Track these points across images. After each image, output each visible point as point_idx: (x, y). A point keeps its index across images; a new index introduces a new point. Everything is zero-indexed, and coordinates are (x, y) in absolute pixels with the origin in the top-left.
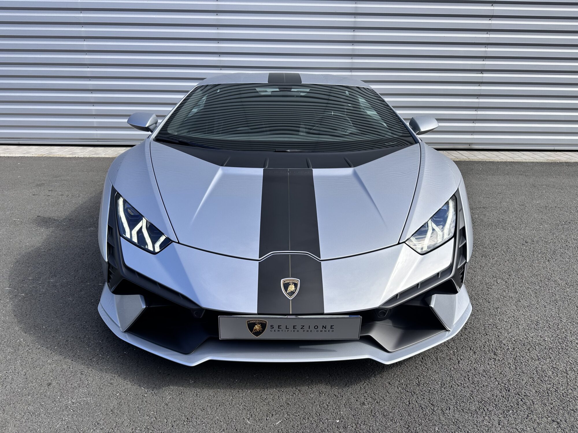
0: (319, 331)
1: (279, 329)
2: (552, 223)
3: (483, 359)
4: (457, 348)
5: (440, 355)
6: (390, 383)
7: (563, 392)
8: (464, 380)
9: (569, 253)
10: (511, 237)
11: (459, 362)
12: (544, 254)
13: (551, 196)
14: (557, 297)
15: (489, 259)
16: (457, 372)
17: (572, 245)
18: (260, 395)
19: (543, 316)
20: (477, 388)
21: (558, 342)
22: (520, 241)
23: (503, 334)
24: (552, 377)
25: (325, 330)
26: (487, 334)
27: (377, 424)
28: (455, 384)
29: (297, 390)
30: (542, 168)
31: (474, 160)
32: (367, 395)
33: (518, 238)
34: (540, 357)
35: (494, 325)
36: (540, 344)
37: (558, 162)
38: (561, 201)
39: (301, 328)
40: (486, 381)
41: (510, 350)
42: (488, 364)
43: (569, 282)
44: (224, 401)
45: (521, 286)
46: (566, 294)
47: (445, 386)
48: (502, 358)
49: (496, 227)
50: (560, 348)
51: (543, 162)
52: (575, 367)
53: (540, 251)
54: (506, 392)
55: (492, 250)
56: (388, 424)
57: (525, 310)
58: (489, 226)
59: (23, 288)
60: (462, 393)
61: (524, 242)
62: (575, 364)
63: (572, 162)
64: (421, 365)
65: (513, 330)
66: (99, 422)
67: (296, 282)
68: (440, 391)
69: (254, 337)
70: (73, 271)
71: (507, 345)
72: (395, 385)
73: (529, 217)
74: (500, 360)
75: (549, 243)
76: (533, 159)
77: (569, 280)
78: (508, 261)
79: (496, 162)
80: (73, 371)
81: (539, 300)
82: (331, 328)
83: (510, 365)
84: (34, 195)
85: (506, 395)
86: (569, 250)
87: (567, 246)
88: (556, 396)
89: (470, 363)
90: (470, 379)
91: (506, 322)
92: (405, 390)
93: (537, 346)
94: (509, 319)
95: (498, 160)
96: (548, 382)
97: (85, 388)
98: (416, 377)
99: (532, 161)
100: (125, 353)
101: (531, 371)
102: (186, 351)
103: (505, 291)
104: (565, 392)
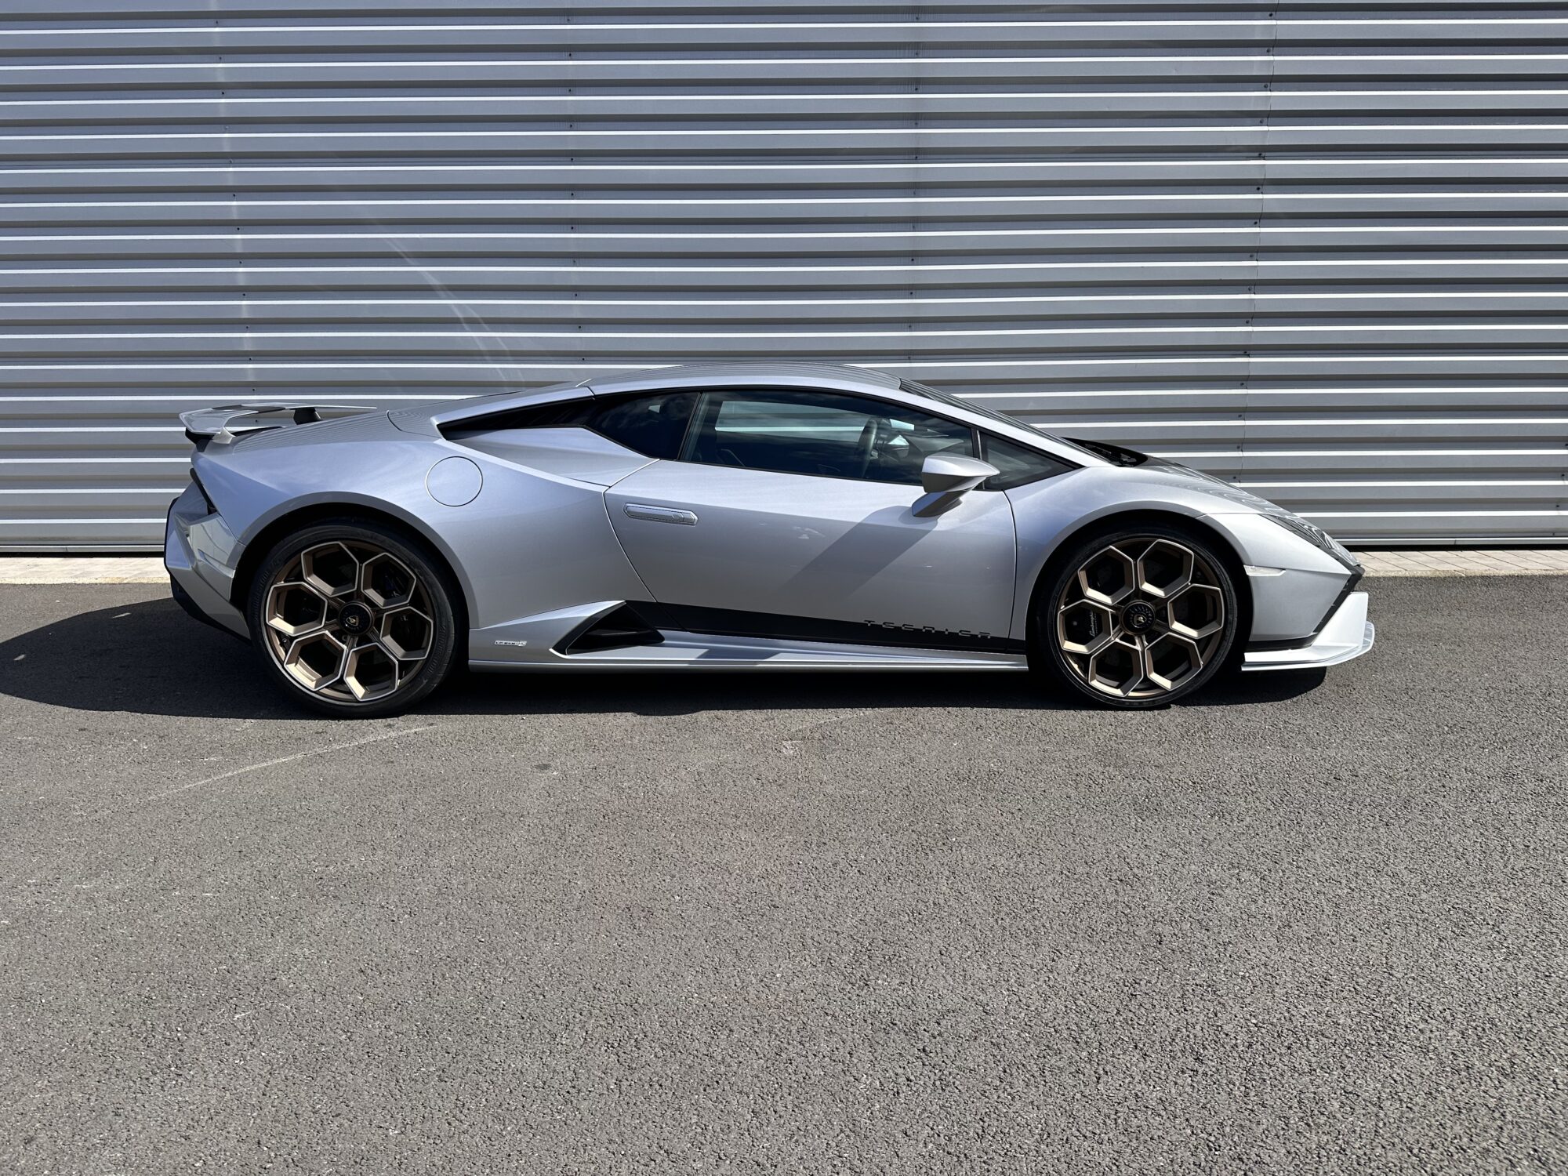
2: (1415, 729)
3: (1163, 1072)
4: (1101, 1044)
5: (1053, 1062)
6: (906, 1134)
7: (1361, 1152)
8: (1105, 1123)
9: (1445, 804)
10: (1298, 766)
11: (1099, 1079)
12: (1379, 808)
13: (1425, 662)
14: (1392, 914)
15: (1228, 823)
17: (1458, 785)
18: (562, 1165)
19: (1345, 963)
20: (1134, 1144)
21: (1370, 1028)
22: (1320, 776)
23: (1229, 1009)
24: (1339, 1116)
26: (1188, 1008)
28: (1078, 1134)
29: (662, 1152)
30: (1416, 592)
32: (842, 1162)
33: (1317, 768)
34: (1314, 1066)
35: (1209, 986)
36: (1323, 1034)
38: (1451, 674)
40: (1160, 1127)
41: (1241, 1048)
42: (1176, 1083)
43: (1430, 877)
45: (1300, 888)
46: (1416, 907)
47: (1049, 1140)
48: (1214, 1069)
49: (1263, 741)
50: (1373, 1042)
51: (1421, 577)
52: (1405, 1090)
53: (1368, 800)
54: (1207, 1153)
55: (1243, 799)
57: (1298, 949)
58: (1245, 739)
60: (1090, 1158)
61: (1332, 778)
62: (1406, 1083)
63: (1501, 575)
64: (996, 1088)
65: (1258, 999)
68: (1035, 1153)
71: (1233, 1035)
72: (920, 1138)
73: (1358, 716)
74: (1210, 1073)
75: (1398, 780)
77: (1430, 872)
78: (1277, 827)
81: (1342, 924)
83: (1231, 1086)
84: (81, 678)
85: (1206, 1161)
86: (1447, 797)
87: (1444, 786)
88: (1340, 1162)
89: (1127, 1081)
90: (1119, 1121)
91: (1243, 978)
92: (944, 1151)
93: (1312, 1040)
94: (1251, 972)
96: (1326, 1129)
98: (978, 1118)
99: (1393, 574)
101: (1286, 1101)
103: (1255, 901)
104: (1365, 1154)
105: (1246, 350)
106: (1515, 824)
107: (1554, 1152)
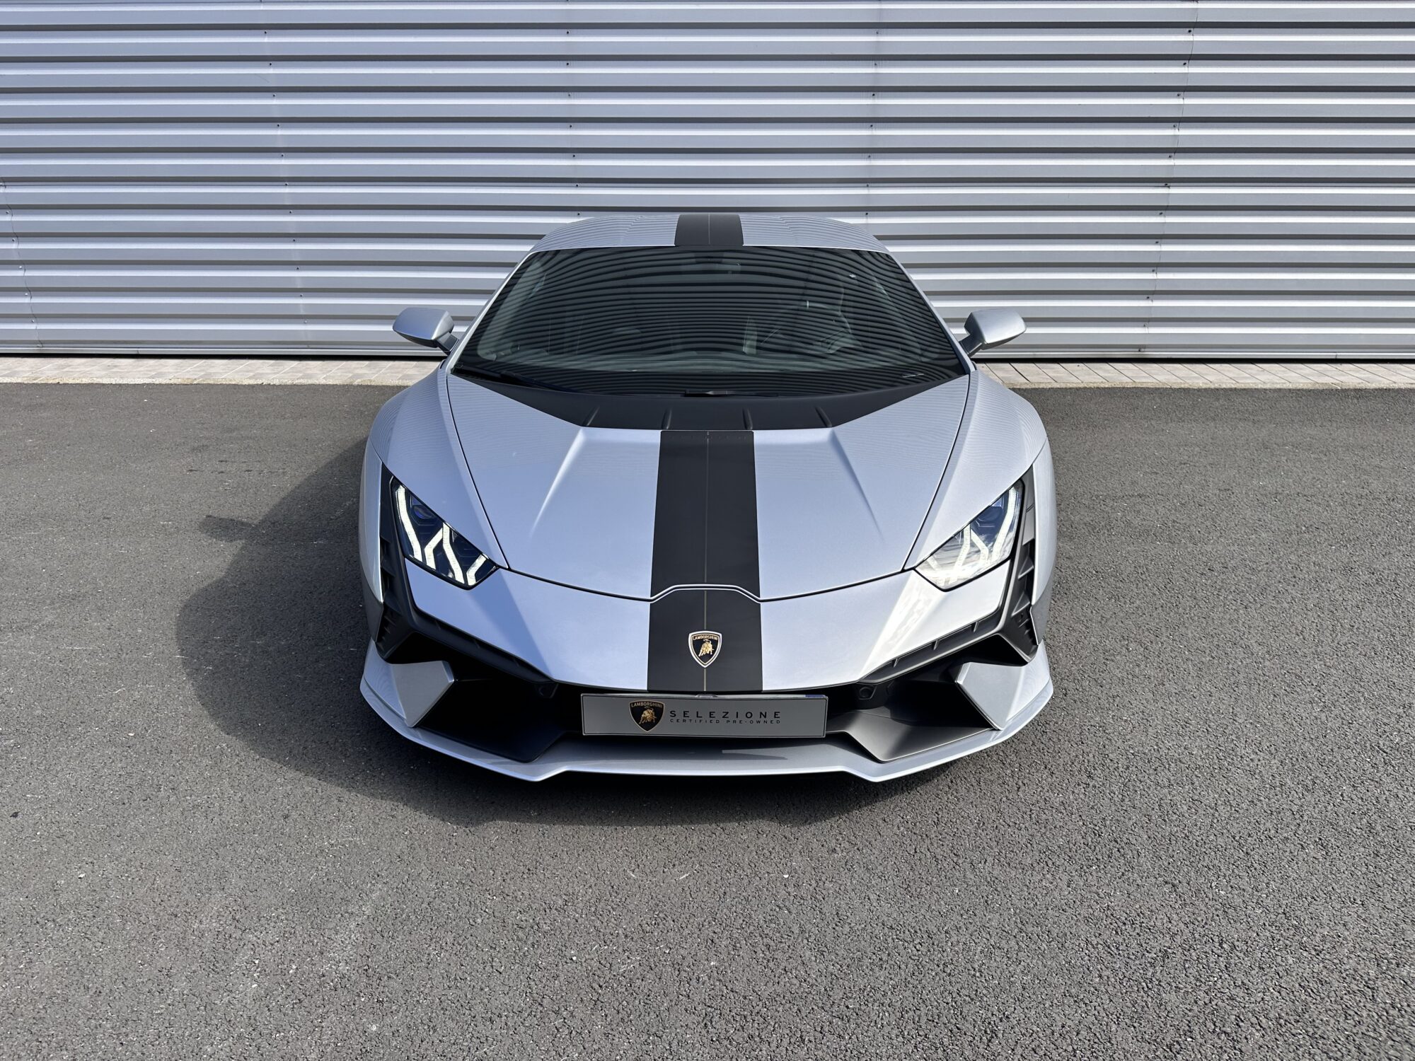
0: (755, 722)
1: (685, 718)
2: (1279, 529)
3: (1064, 785)
4: (1020, 765)
5: (986, 776)
6: (885, 821)
7: (1200, 838)
8: (1023, 817)
9: (1293, 592)
10: (1180, 559)
11: (1019, 788)
12: (1242, 594)
13: (1295, 469)
14: (1241, 676)
15: (1122, 604)
16: (1010, 805)
17: (1306, 576)
18: (654, 835)
19: (1201, 711)
20: (1043, 830)
21: (1215, 757)
22: (1197, 567)
23: (1114, 743)
24: (1186, 815)
25: (765, 719)
26: (1084, 742)
27: (854, 882)
28: (1004, 824)
29: (719, 828)
30: (1296, 404)
31: (1144, 386)
32: (842, 837)
33: (1195, 560)
34: (1172, 782)
35: (1101, 727)
36: (1180, 761)
37: (1339, 388)
38: (1314, 480)
39: (724, 717)
40: (1061, 820)
41: (1121, 769)
42: (1073, 792)
43: (1274, 649)
44: (590, 844)
45: (1173, 656)
46: (1260, 672)
47: (984, 827)
48: (1101, 783)
49: (1155, 538)
50: (1216, 767)
51: (1303, 390)
52: (1235, 799)
53: (1233, 588)
54: (1093, 837)
55: (1135, 586)
56: (873, 882)
57: (1168, 701)
58: (1140, 536)
59: (208, 656)
60: (1013, 839)
61: (1207, 569)
62: (1236, 794)
63: (1372, 388)
65: (1136, 736)
66: (379, 873)
67: (716, 639)
68: (974, 835)
69: (642, 732)
70: (297, 625)
71: (1116, 761)
73: (1233, 517)
74: (1097, 786)
75: (1259, 571)
76: (1283, 381)
77: (1274, 645)
78: (1160, 609)
79: (1194, 389)
80: (324, 797)
81: (1203, 683)
82: (775, 717)
83: (1112, 795)
85: (1092, 842)
86: (1296, 586)
87: (1295, 577)
88: (1184, 844)
89: (1039, 790)
90: (1033, 816)
91: (1126, 721)
93: (1173, 765)
94: (1132, 717)
95: (1201, 385)
96: (1177, 823)
97: (349, 822)
98: (934, 812)
99: (1278, 386)
100: (412, 767)
101: (1150, 805)
102: (524, 756)
103: (1138, 666)
104: (1202, 839)
105: (1167, 182)
106: (1346, 609)
107: (1333, 840)
